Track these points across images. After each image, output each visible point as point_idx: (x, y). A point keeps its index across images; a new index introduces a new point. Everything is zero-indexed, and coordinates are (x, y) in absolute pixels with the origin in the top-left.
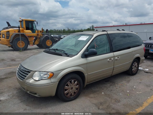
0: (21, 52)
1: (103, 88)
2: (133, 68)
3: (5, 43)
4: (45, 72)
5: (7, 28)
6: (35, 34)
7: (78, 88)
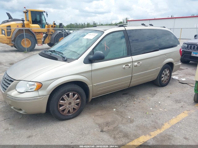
0: (26, 53)
1: (116, 103)
2: (162, 77)
3: (6, 41)
4: (30, 81)
5: (8, 21)
6: (44, 30)
7: (79, 103)
